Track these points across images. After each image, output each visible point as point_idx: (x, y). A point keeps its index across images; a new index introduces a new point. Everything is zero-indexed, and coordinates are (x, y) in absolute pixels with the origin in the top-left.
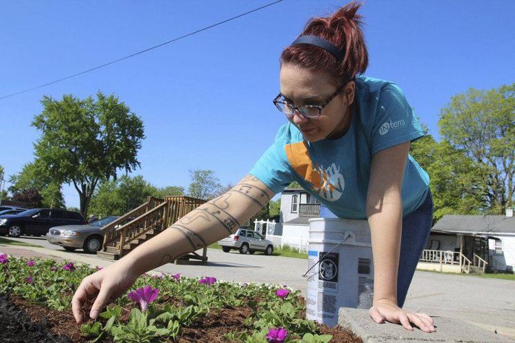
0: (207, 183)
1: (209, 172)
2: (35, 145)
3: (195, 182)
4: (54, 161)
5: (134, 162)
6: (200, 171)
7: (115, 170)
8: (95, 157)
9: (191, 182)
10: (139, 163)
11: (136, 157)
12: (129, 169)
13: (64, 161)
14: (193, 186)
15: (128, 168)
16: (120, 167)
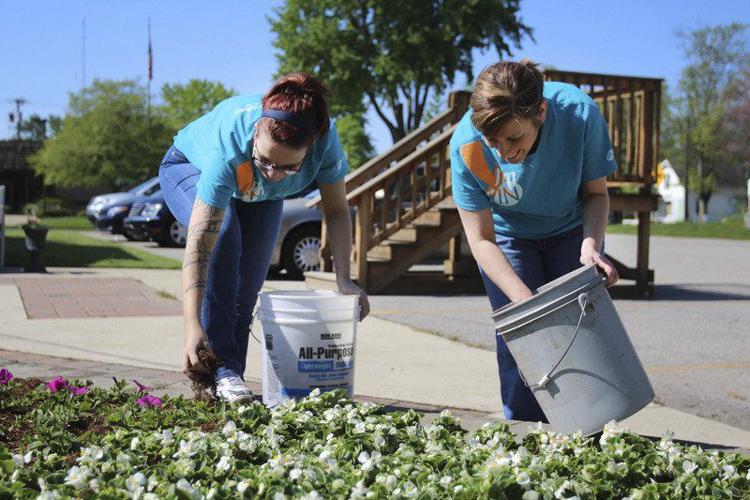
0: (731, 59)
1: (735, 28)
2: (270, 20)
3: (696, 61)
4: (320, 56)
5: (514, 28)
6: (709, 30)
7: (470, 56)
8: (415, 30)
9: (685, 64)
10: (528, 30)
11: (518, 15)
12: (506, 47)
13: (339, 51)
14: (691, 73)
15: (502, 47)
16: (481, 45)
